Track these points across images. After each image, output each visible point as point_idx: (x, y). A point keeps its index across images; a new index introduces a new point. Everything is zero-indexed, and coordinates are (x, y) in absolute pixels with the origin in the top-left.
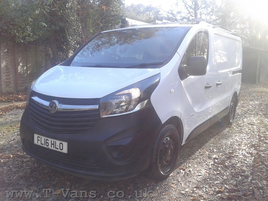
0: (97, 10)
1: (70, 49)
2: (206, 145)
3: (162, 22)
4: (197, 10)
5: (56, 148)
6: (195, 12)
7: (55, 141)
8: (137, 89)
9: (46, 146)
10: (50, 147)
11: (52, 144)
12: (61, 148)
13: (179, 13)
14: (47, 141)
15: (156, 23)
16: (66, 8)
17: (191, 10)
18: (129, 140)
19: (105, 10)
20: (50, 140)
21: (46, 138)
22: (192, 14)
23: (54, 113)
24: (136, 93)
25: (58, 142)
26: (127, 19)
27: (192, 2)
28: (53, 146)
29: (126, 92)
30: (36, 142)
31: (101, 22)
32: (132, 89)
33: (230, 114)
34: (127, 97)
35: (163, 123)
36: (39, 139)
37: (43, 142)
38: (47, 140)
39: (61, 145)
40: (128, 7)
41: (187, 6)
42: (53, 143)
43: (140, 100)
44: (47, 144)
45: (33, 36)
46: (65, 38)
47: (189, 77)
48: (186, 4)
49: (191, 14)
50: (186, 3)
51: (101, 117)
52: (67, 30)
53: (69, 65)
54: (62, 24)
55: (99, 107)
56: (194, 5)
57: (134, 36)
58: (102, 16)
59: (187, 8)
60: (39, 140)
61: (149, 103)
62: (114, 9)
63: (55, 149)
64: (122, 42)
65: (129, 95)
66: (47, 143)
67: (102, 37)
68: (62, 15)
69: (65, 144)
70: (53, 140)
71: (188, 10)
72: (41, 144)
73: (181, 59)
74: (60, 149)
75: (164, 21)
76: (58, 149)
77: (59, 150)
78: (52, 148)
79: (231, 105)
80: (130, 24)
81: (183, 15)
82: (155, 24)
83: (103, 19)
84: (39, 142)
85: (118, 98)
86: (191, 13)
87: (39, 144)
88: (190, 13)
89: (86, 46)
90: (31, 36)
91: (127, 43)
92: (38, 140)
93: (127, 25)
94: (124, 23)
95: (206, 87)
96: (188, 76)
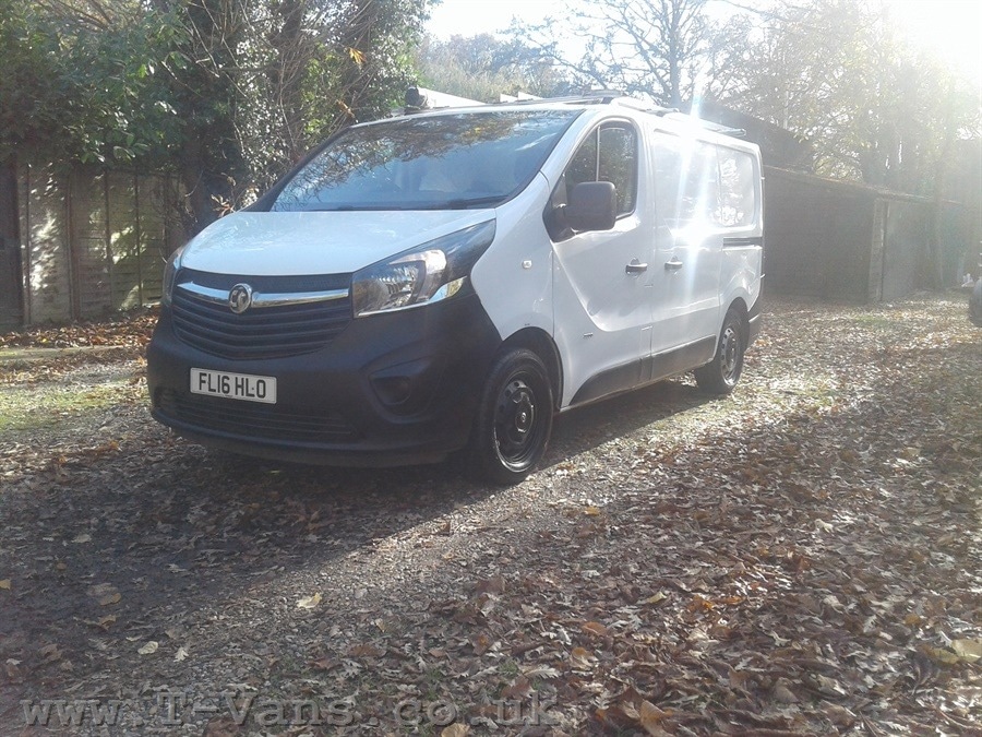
0: (333, 62)
1: (247, 184)
2: (639, 430)
3: (515, 99)
4: (678, 60)
5: (248, 395)
6: (673, 65)
7: (245, 377)
8: (439, 251)
9: (222, 394)
10: (232, 394)
11: (237, 386)
12: (261, 393)
13: (616, 69)
14: (226, 381)
15: (502, 100)
16: (236, 56)
17: (658, 61)
18: (421, 367)
19: (358, 62)
20: (232, 376)
21: (222, 374)
22: (662, 72)
23: (243, 314)
24: (436, 262)
25: (253, 380)
26: (422, 92)
27: (662, 33)
28: (240, 390)
29: (413, 258)
30: (195, 388)
31: (348, 101)
32: (428, 252)
33: (724, 362)
34: (415, 271)
35: (503, 339)
36: (203, 378)
37: (214, 385)
38: (225, 377)
39: (261, 385)
40: (440, 47)
41: (646, 47)
42: (240, 383)
43: (444, 277)
44: (226, 389)
45: (135, 141)
46: (233, 150)
47: (576, 236)
48: (640, 40)
49: (656, 74)
50: (639, 33)
51: (355, 316)
52: (239, 125)
53: (267, 209)
54: (221, 107)
55: (350, 292)
56: (667, 44)
57: (449, 135)
58: (351, 82)
59: (643, 53)
60: (204, 382)
61: (468, 284)
62: (389, 60)
63: (245, 397)
64: (409, 151)
65: (420, 264)
66: (224, 384)
67: (351, 143)
68: (223, 77)
69: (271, 383)
70: (240, 377)
71: (647, 59)
72: (210, 390)
73: (552, 188)
74: (259, 396)
75: (522, 96)
76: (253, 395)
77: (256, 399)
78: (239, 396)
79: (722, 335)
80: (431, 104)
81: (630, 77)
82: (498, 103)
83: (352, 90)
84: (205, 387)
85: (393, 274)
86: (658, 70)
87: (205, 390)
88: (653, 70)
89: (302, 172)
90: (130, 142)
91: (427, 154)
92: (202, 382)
93: (423, 108)
94: (414, 101)
95: (629, 269)
96: (573, 234)
